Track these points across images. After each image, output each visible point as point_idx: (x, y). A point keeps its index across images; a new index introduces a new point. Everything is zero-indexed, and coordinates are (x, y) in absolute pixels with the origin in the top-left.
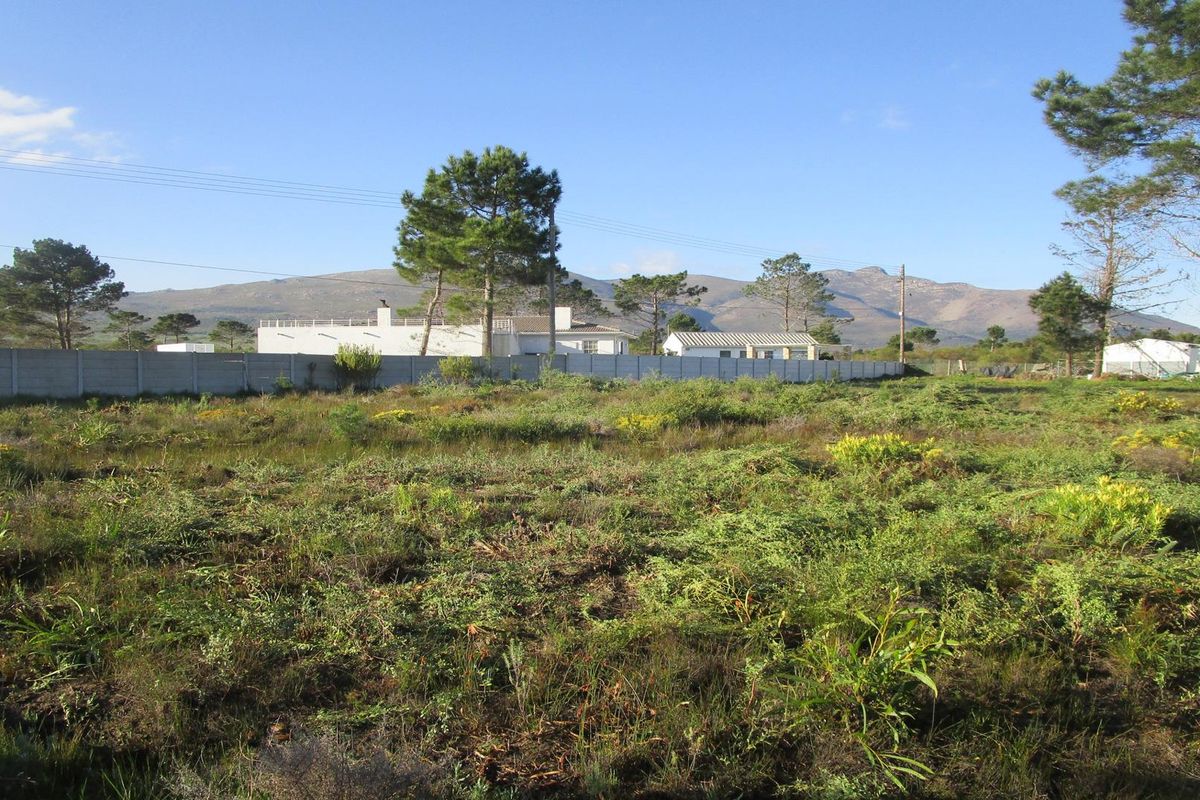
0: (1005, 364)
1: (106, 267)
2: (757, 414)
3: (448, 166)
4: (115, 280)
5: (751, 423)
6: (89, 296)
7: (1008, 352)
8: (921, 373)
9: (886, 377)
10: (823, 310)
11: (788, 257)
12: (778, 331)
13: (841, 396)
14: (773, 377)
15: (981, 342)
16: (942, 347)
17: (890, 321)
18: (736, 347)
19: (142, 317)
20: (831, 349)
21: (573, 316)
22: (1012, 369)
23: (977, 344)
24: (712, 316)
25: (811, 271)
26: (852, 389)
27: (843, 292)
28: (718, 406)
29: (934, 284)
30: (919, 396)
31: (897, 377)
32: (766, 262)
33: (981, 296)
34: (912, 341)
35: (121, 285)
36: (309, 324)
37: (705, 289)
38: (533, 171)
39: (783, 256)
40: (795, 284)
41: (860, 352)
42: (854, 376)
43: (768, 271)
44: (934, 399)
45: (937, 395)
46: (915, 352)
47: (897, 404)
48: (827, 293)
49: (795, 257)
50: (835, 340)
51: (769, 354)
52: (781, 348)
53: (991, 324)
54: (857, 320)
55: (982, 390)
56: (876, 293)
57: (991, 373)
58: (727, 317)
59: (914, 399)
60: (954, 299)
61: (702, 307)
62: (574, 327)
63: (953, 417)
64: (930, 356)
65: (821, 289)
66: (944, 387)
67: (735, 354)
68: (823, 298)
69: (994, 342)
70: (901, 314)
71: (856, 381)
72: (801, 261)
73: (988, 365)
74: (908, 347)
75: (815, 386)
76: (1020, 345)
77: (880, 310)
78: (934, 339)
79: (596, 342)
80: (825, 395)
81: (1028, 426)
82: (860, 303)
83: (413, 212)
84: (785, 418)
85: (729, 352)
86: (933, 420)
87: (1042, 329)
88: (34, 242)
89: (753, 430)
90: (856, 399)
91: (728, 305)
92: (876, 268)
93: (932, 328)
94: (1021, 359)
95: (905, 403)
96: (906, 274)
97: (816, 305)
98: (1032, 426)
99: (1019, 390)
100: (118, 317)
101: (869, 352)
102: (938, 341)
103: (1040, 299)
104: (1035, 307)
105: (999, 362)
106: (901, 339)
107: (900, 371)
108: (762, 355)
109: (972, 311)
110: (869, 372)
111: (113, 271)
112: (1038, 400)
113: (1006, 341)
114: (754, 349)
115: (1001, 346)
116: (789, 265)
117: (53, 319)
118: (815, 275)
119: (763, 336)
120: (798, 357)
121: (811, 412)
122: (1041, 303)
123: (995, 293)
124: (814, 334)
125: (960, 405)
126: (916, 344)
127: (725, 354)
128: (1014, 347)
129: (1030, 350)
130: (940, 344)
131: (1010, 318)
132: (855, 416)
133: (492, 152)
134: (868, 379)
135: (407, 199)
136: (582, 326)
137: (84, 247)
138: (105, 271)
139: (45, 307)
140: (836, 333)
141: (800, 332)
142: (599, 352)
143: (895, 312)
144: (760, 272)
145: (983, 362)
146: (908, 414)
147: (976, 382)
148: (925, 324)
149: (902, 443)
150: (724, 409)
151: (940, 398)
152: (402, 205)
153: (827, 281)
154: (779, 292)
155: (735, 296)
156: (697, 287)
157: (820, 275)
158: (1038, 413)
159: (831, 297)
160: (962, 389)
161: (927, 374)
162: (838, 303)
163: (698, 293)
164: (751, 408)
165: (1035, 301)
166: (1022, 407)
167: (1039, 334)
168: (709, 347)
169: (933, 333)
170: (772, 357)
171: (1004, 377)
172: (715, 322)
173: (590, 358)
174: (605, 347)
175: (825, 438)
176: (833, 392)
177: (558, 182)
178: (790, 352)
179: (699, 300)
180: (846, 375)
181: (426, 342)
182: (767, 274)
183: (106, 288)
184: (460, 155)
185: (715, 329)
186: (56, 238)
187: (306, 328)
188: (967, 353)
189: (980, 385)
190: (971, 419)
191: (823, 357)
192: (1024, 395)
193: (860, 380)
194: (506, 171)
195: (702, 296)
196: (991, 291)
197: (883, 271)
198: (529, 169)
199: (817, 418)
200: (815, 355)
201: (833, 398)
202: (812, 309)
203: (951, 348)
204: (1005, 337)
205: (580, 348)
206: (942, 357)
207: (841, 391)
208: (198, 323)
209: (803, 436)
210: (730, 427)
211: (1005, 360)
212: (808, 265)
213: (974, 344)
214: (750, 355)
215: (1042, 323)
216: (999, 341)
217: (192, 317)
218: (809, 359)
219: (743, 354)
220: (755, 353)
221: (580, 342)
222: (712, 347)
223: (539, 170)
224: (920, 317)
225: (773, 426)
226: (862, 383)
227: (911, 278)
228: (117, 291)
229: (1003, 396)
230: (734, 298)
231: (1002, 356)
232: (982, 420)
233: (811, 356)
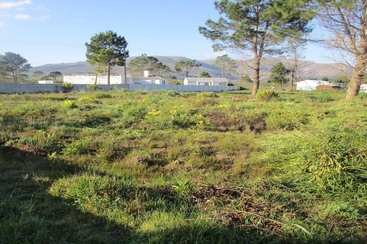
1: (25, 59)
3: (95, 36)
4: (28, 63)
6: (21, 67)
9: (234, 90)
19: (42, 73)
21: (149, 73)
33: (316, 65)
35: (30, 64)
36: (86, 75)
37: (201, 65)
38: (119, 37)
40: (226, 63)
42: (223, 90)
62: (149, 76)
65: (234, 65)
79: (155, 80)
83: (88, 48)
88: (5, 53)
100: (35, 73)
107: (239, 89)
110: (228, 89)
111: (27, 61)
116: (224, 58)
117: (11, 74)
133: (108, 32)
135: (86, 44)
136: (152, 76)
137: (19, 54)
138: (25, 61)
139: (10, 71)
142: (156, 83)
152: (85, 46)
154: (221, 66)
163: (199, 66)
173: (153, 85)
174: (158, 82)
177: (124, 40)
180: (221, 89)
181: (96, 81)
183: (25, 65)
184: (98, 33)
186: (11, 52)
187: (76, 76)
194: (109, 37)
198: (118, 36)
205: (151, 82)
208: (61, 74)
217: (60, 72)
221: (151, 80)
223: (120, 37)
228: (28, 66)
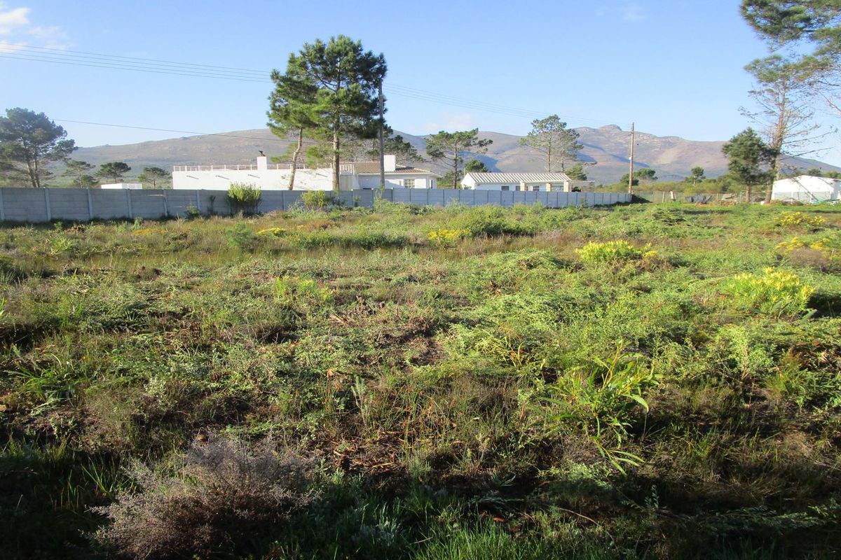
0: (703, 194)
1: (60, 128)
2: (527, 230)
3: (304, 50)
4: (68, 138)
5: (523, 235)
6: (50, 150)
7: (704, 185)
8: (643, 201)
9: (619, 203)
10: (575, 156)
11: (551, 118)
12: (543, 171)
13: (586, 217)
14: (539, 204)
15: (687, 179)
16: (659, 183)
17: (622, 164)
18: (513, 183)
19: (89, 165)
20: (580, 184)
21: (397, 162)
22: (708, 198)
23: (684, 180)
24: (496, 162)
25: (567, 128)
26: (594, 212)
27: (589, 143)
28: (500, 224)
29: (655, 137)
30: (641, 216)
31: (626, 204)
32: (535, 122)
33: (688, 146)
34: (638, 178)
35: (72, 142)
36: (209, 169)
37: (491, 142)
38: (366, 55)
39: (547, 117)
40: (555, 137)
41: (601, 186)
42: (596, 203)
43: (536, 128)
44: (652, 218)
45: (655, 215)
46: (640, 186)
47: (626, 222)
48: (578, 144)
49: (556, 118)
50: (584, 178)
51: (536, 188)
52: (545, 183)
53: (694, 166)
54: (600, 164)
55: (686, 212)
56: (613, 144)
57: (693, 201)
58: (507, 162)
59: (638, 218)
60: (669, 148)
61: (489, 155)
62: (397, 169)
63: (665, 230)
64: (651, 189)
65: (574, 141)
66: (660, 209)
67: (512, 188)
68: (575, 147)
69: (696, 179)
70: (630, 158)
71: (597, 206)
72: (560, 121)
73: (691, 195)
74: (635, 183)
75: (569, 210)
76: (715, 181)
77: (615, 156)
78: (654, 176)
79: (413, 180)
80: (576, 216)
81: (718, 236)
82: (601, 151)
83: (280, 86)
84: (547, 231)
85: (508, 187)
86: (651, 233)
87: (730, 169)
88: (7, 110)
89: (525, 240)
90: (597, 219)
91: (508, 153)
92: (614, 126)
93: (652, 169)
94: (714, 191)
95: (631, 221)
96: (635, 130)
97: (570, 153)
98: (720, 236)
99: (712, 212)
100: (72, 165)
101: (607, 187)
102: (656, 178)
103: (730, 147)
104: (726, 153)
105: (699, 192)
106: (630, 177)
107: (628, 199)
108: (531, 189)
109: (680, 157)
110: (607, 201)
111: (65, 131)
112: (725, 218)
113: (704, 178)
114: (526, 184)
115: (701, 181)
116: (552, 124)
117: (24, 166)
118: (569, 131)
119: (532, 175)
120: (557, 189)
121: (565, 227)
122: (731, 150)
123: (697, 144)
124: (569, 174)
125: (670, 222)
126: (640, 181)
127: (505, 188)
128: (710, 182)
129: (721, 184)
130: (657, 181)
131: (707, 162)
132: (597, 230)
133: (336, 40)
134: (606, 205)
135: (275, 76)
136: (404, 169)
137: (43, 114)
138: (59, 131)
139: (18, 158)
140: (584, 173)
141: (559, 172)
142: (415, 187)
143: (626, 157)
144: (530, 129)
145: (688, 193)
146: (634, 228)
147: (682, 207)
148: (648, 167)
149: (629, 247)
150: (504, 226)
151: (657, 217)
152: (271, 80)
153: (578, 135)
154: (544, 144)
155: (513, 147)
156: (485, 140)
157: (574, 131)
158: (725, 228)
159: (581, 147)
160: (671, 211)
161: (648, 202)
162: (586, 151)
163: (486, 144)
164: (523, 225)
165: (726, 148)
166: (714, 224)
167: (729, 173)
168: (493, 183)
169: (653, 172)
170: (538, 190)
171: (702, 203)
172: (498, 166)
173: (409, 191)
174: (420, 184)
175: (574, 245)
176: (581, 214)
177: (384, 62)
178: (551, 186)
179: (487, 149)
180: (591, 202)
181: (293, 181)
182: (535, 130)
183: (62, 144)
184: (313, 43)
185: (498, 171)
186: (22, 107)
187: (206, 172)
188: (677, 187)
189: (685, 209)
190: (678, 231)
191: (575, 190)
192: (716, 216)
193: (601, 206)
194: (346, 54)
195: (490, 147)
196: (696, 142)
197: (619, 128)
198: (363, 53)
199: (569, 232)
200: (569, 188)
201: (581, 218)
202: (567, 155)
203: (665, 183)
204: (704, 175)
205: (402, 185)
206: (659, 190)
207: (587, 214)
208: (130, 169)
209: (559, 244)
210: (508, 238)
211: (703, 191)
212: (565, 124)
213: (681, 180)
214: (522, 189)
215: (731, 165)
216: (700, 178)
217: (125, 165)
218: (565, 191)
219: (518, 188)
220: (526, 187)
221: (402, 180)
222: (496, 184)
223: (370, 54)
224: (644, 162)
225: (538, 237)
226: (601, 208)
227: (640, 133)
228: (69, 145)
229: (700, 216)
230: (512, 148)
231: (701, 189)
232: (686, 232)
233: (566, 189)
